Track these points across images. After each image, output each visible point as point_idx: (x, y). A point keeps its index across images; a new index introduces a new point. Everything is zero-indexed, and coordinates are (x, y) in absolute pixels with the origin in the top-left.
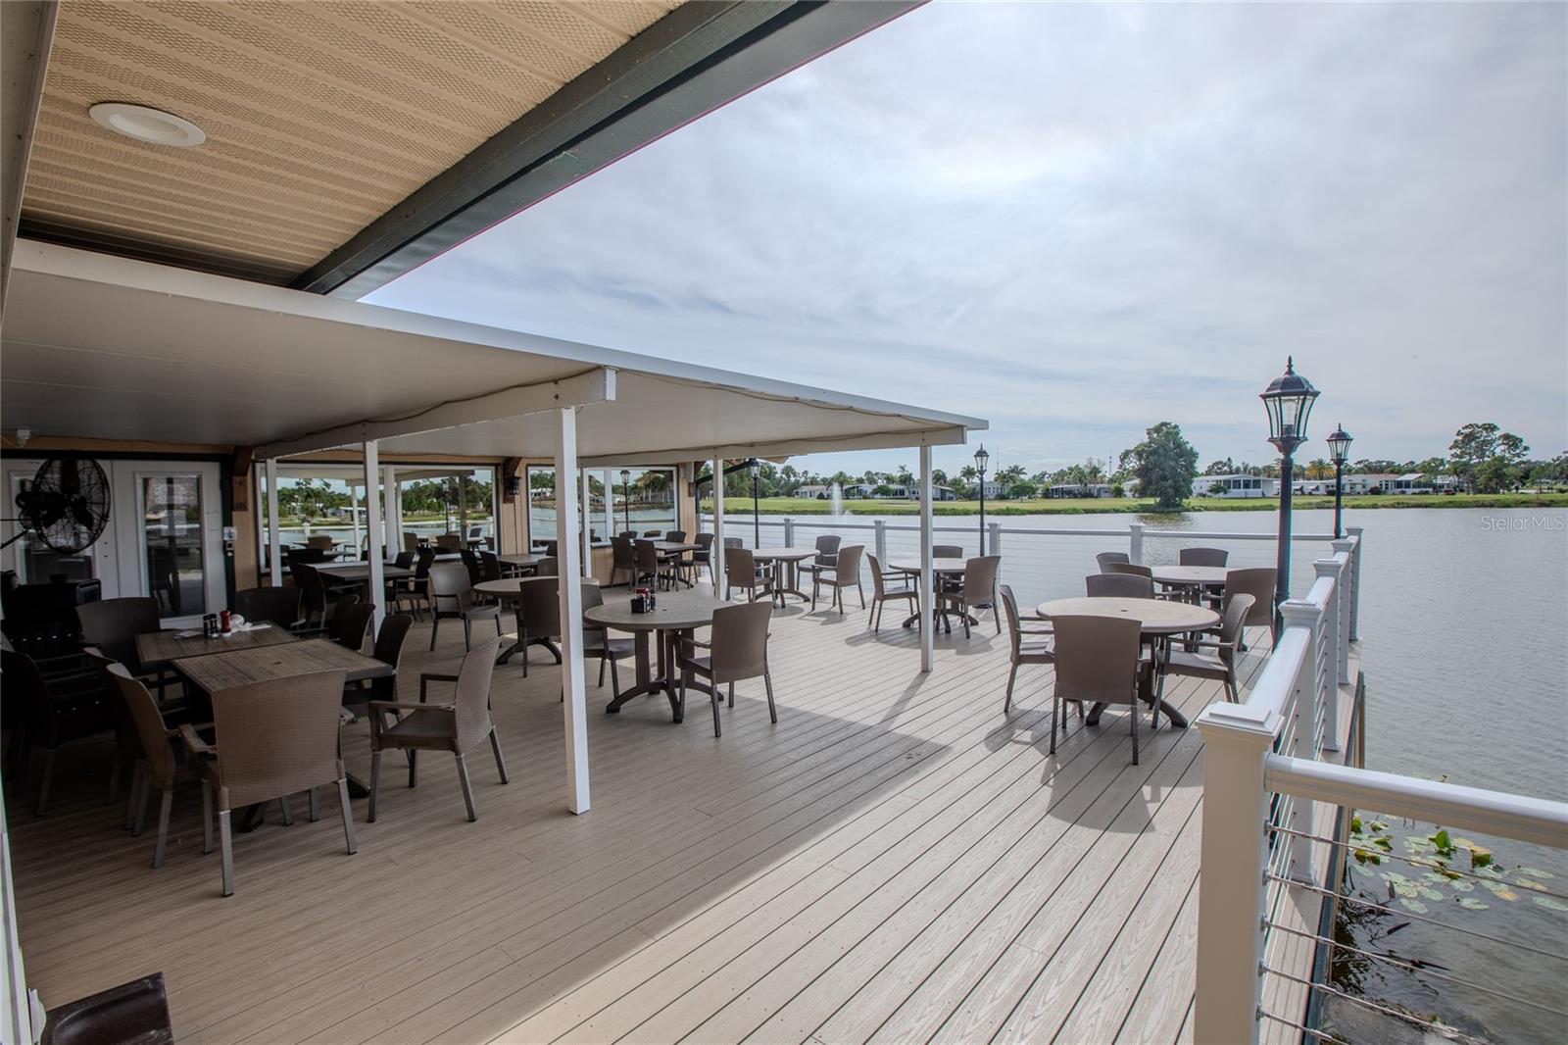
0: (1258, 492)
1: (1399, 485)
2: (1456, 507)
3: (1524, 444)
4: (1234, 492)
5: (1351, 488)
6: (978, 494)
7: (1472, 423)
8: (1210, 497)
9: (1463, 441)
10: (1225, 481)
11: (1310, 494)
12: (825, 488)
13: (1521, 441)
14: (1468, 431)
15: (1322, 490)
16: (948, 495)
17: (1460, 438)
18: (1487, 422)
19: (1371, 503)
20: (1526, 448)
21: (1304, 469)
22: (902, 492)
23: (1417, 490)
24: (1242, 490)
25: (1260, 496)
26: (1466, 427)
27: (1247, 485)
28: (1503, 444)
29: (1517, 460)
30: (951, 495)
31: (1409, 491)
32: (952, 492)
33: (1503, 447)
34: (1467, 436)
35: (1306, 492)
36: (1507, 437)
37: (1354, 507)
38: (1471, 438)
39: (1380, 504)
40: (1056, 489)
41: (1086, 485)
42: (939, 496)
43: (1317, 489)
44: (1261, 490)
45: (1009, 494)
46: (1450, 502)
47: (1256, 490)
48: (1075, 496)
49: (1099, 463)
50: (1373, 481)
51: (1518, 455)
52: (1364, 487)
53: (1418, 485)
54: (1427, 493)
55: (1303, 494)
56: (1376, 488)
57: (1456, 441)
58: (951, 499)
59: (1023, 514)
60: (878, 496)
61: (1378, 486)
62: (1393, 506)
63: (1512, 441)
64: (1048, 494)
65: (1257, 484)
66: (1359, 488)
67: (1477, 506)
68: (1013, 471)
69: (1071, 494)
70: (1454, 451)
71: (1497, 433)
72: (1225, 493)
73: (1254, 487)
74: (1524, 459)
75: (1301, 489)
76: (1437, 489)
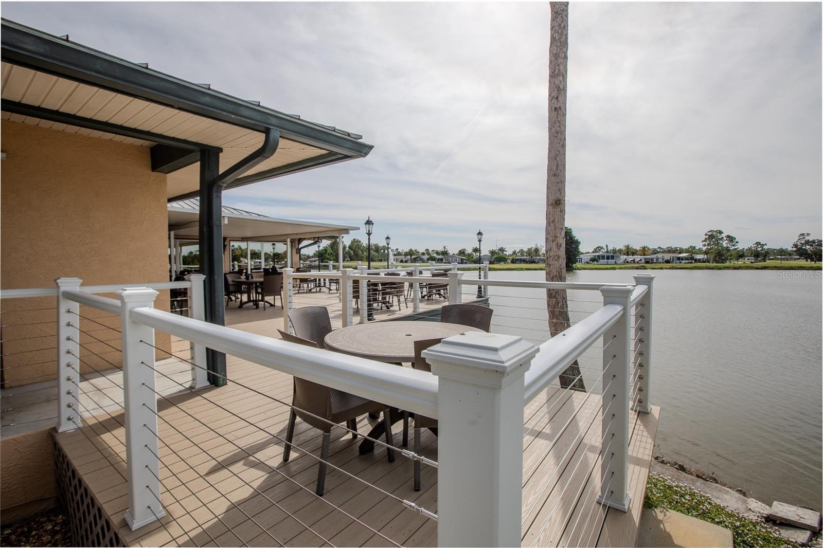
0: (613, 261)
1: (679, 258)
2: (697, 269)
3: (736, 240)
4: (601, 261)
5: (657, 260)
6: (479, 261)
7: (712, 229)
8: (590, 263)
9: (709, 238)
10: (597, 256)
11: (638, 262)
12: (404, 257)
13: (735, 239)
14: (710, 233)
15: (643, 261)
16: (465, 261)
17: (707, 237)
18: (718, 229)
19: (660, 267)
20: (737, 242)
21: (637, 251)
22: (442, 260)
23: (687, 261)
24: (606, 260)
25: (614, 263)
26: (709, 232)
27: (608, 258)
28: (727, 240)
29: (733, 248)
30: (466, 261)
31: (683, 262)
32: (466, 260)
33: (727, 241)
34: (710, 236)
35: (636, 262)
36: (728, 236)
37: (652, 269)
38: (713, 237)
39: (664, 267)
40: (518, 259)
41: (532, 257)
42: (460, 262)
43: (641, 260)
44: (614, 261)
45: (494, 261)
46: (695, 267)
47: (612, 260)
48: (527, 263)
49: (541, 246)
50: (667, 256)
51: (734, 245)
52: (663, 259)
53: (686, 259)
54: (691, 263)
55: (634, 262)
56: (668, 260)
57: (706, 238)
58: (466, 263)
59: (496, 270)
60: (430, 261)
61: (669, 259)
62: (670, 269)
63: (731, 239)
64: (513, 261)
65: (613, 257)
66: (660, 260)
67: (707, 269)
68: (500, 250)
69: (524, 261)
70: (704, 243)
71: (723, 235)
72: (597, 262)
73: (611, 259)
74: (736, 247)
75: (634, 260)
76: (696, 261)
